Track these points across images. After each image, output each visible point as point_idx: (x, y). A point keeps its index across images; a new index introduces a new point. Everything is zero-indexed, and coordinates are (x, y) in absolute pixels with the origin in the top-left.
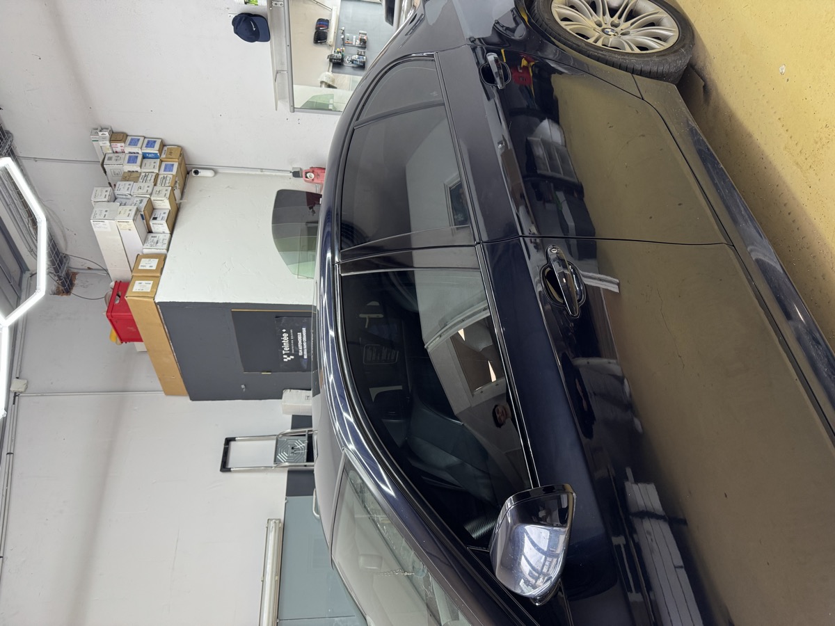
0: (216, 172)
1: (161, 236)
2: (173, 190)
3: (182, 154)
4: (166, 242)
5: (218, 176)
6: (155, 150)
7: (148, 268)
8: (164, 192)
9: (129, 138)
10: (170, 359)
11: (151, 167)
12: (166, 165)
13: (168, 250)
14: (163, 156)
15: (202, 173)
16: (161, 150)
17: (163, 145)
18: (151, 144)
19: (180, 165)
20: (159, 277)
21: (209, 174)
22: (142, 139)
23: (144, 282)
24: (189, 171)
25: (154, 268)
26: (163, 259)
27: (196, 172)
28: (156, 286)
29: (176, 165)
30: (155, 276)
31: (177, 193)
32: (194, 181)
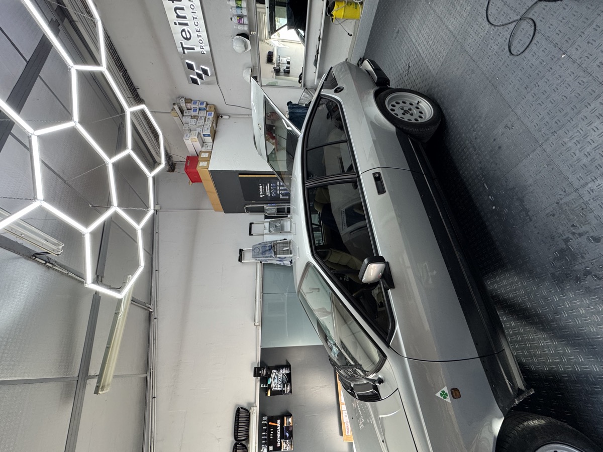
0: (230, 117)
1: (209, 144)
2: (212, 124)
3: (216, 109)
4: (211, 146)
5: (231, 118)
6: (204, 106)
7: (204, 156)
8: (209, 125)
9: (193, 101)
10: (215, 196)
11: (203, 113)
12: (209, 113)
13: (212, 149)
14: (207, 109)
15: (224, 117)
16: (206, 106)
17: (207, 104)
18: (202, 104)
19: (215, 113)
20: (209, 160)
21: (227, 117)
22: (198, 102)
23: (203, 162)
24: (218, 116)
25: (207, 156)
26: (210, 153)
27: (222, 117)
28: (208, 164)
29: (213, 113)
30: (208, 160)
31: (214, 125)
32: (221, 121)
